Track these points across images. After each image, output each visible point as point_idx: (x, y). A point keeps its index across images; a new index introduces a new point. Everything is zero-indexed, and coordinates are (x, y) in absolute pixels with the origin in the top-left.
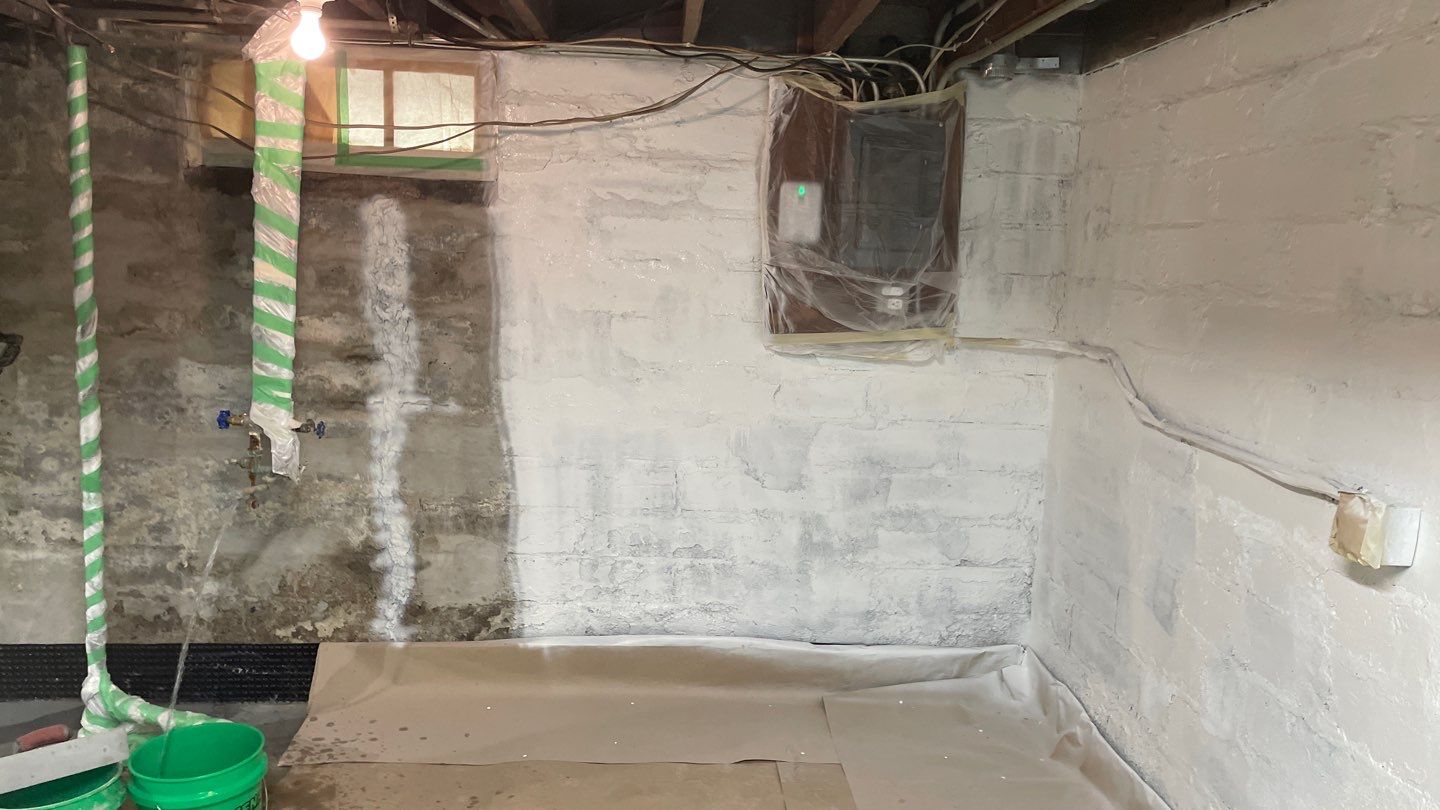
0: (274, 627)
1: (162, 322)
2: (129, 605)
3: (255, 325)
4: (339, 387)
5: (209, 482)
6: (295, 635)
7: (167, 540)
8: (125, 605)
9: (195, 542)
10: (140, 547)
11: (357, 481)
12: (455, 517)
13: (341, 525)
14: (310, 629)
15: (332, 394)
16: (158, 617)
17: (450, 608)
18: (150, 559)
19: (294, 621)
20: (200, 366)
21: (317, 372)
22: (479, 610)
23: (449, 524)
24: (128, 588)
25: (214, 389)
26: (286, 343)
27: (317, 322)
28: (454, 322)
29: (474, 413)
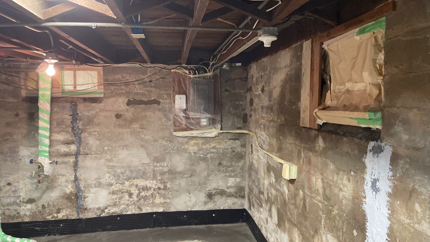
0: (46, 216)
1: (15, 137)
2: (7, 213)
3: (39, 137)
4: (63, 151)
5: (28, 178)
6: (52, 218)
7: (17, 194)
8: (6, 212)
9: (24, 194)
10: (10, 196)
11: (68, 176)
12: (95, 184)
13: (64, 188)
14: (56, 216)
15: (61, 153)
16: (15, 215)
17: (94, 208)
18: (12, 200)
19: (52, 214)
20: (25, 148)
21: (57, 148)
22: (102, 208)
23: (93, 185)
24: (6, 208)
25: (29, 153)
26: (47, 141)
27: (57, 135)
28: (93, 133)
29: (99, 156)
